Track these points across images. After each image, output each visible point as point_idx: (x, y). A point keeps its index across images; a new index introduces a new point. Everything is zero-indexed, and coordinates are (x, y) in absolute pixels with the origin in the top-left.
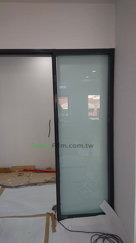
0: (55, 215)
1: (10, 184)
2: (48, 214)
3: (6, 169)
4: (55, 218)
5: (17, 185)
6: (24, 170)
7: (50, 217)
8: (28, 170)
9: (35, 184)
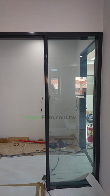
0: (44, 185)
1: (6, 153)
2: (38, 183)
3: (3, 139)
4: (45, 188)
5: (12, 154)
6: (19, 141)
7: (40, 186)
8: (23, 141)
9: (28, 154)
